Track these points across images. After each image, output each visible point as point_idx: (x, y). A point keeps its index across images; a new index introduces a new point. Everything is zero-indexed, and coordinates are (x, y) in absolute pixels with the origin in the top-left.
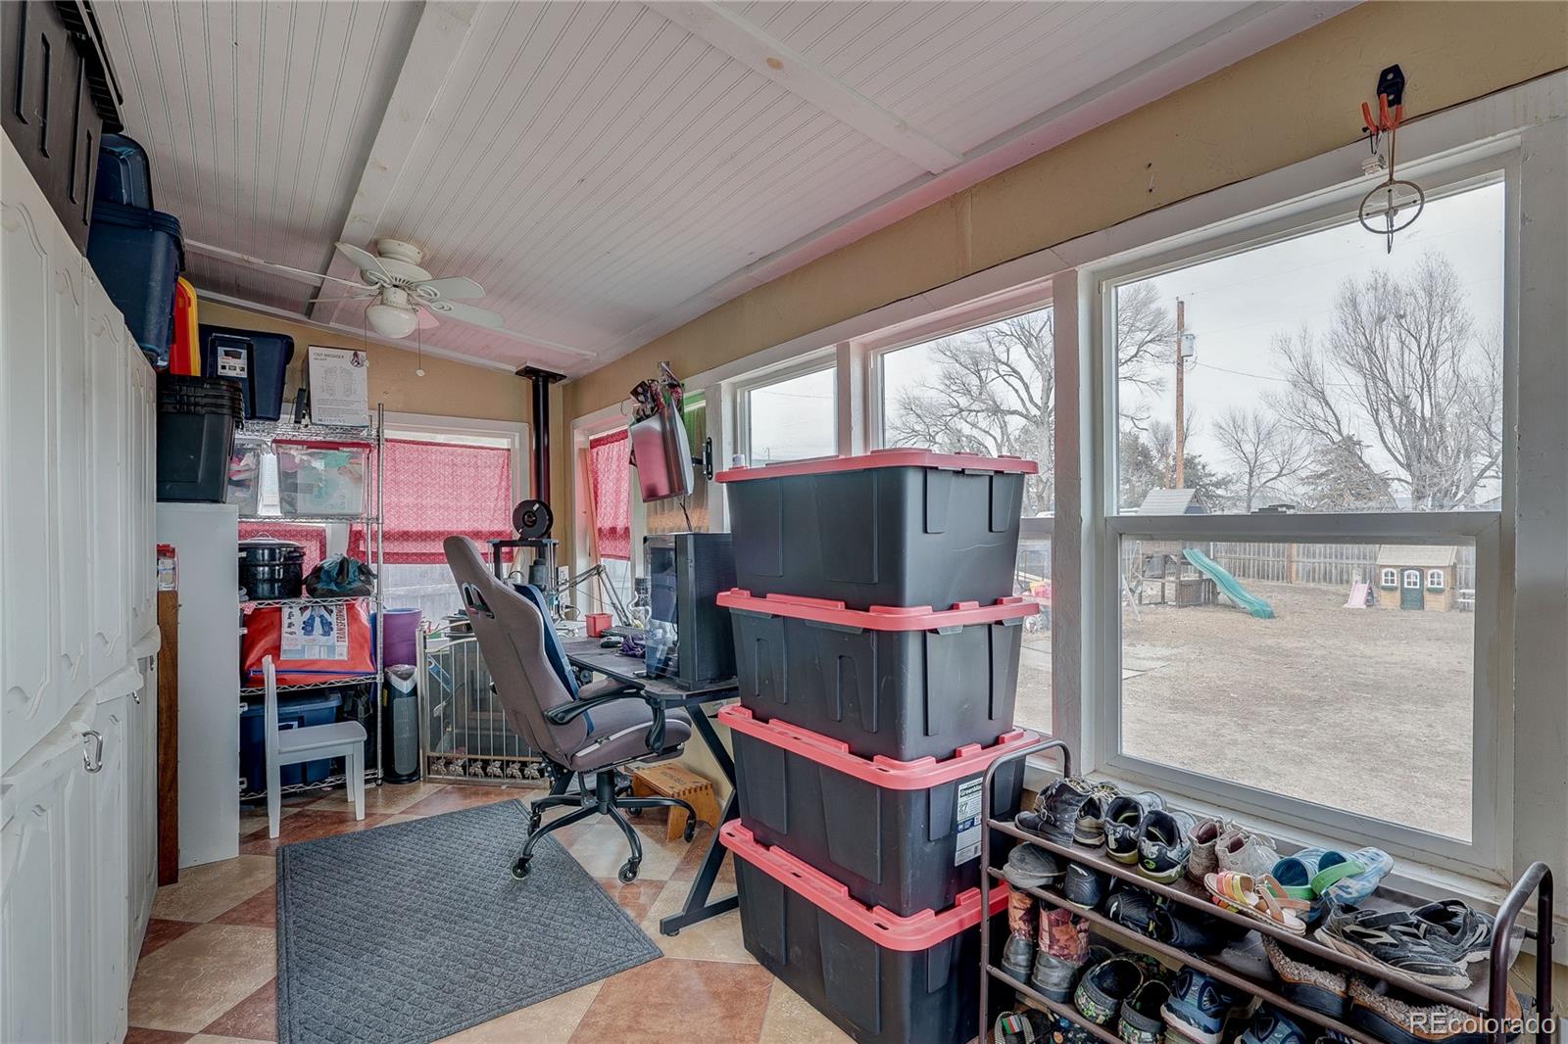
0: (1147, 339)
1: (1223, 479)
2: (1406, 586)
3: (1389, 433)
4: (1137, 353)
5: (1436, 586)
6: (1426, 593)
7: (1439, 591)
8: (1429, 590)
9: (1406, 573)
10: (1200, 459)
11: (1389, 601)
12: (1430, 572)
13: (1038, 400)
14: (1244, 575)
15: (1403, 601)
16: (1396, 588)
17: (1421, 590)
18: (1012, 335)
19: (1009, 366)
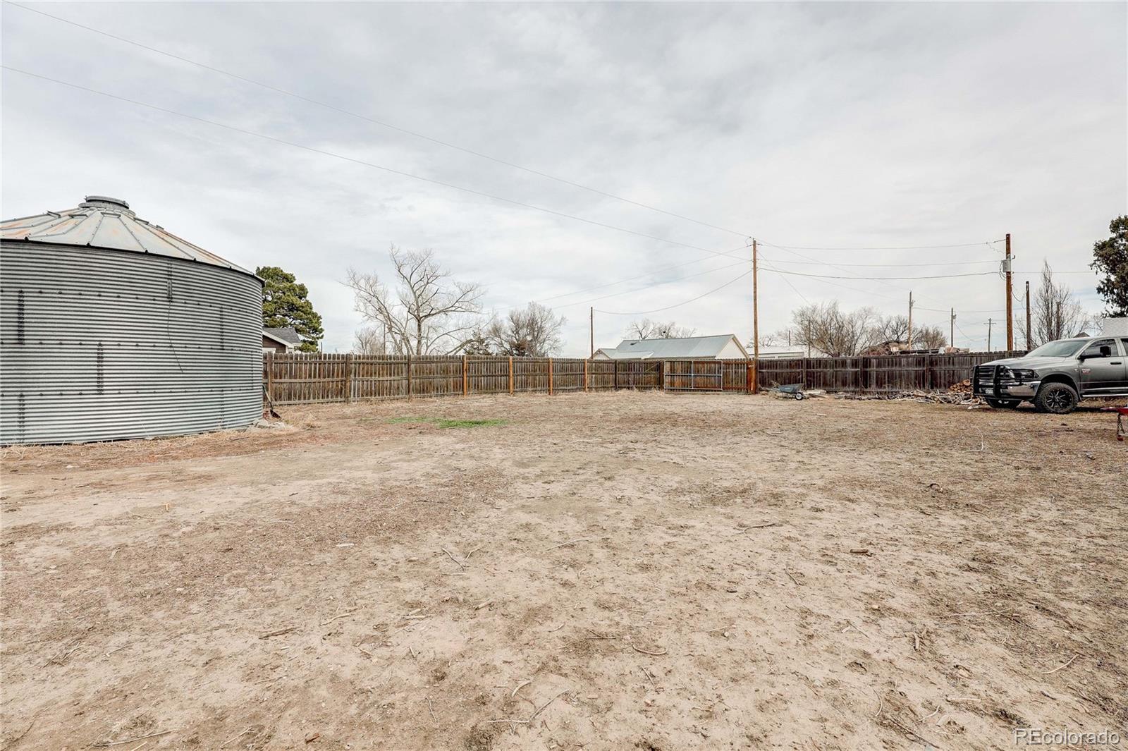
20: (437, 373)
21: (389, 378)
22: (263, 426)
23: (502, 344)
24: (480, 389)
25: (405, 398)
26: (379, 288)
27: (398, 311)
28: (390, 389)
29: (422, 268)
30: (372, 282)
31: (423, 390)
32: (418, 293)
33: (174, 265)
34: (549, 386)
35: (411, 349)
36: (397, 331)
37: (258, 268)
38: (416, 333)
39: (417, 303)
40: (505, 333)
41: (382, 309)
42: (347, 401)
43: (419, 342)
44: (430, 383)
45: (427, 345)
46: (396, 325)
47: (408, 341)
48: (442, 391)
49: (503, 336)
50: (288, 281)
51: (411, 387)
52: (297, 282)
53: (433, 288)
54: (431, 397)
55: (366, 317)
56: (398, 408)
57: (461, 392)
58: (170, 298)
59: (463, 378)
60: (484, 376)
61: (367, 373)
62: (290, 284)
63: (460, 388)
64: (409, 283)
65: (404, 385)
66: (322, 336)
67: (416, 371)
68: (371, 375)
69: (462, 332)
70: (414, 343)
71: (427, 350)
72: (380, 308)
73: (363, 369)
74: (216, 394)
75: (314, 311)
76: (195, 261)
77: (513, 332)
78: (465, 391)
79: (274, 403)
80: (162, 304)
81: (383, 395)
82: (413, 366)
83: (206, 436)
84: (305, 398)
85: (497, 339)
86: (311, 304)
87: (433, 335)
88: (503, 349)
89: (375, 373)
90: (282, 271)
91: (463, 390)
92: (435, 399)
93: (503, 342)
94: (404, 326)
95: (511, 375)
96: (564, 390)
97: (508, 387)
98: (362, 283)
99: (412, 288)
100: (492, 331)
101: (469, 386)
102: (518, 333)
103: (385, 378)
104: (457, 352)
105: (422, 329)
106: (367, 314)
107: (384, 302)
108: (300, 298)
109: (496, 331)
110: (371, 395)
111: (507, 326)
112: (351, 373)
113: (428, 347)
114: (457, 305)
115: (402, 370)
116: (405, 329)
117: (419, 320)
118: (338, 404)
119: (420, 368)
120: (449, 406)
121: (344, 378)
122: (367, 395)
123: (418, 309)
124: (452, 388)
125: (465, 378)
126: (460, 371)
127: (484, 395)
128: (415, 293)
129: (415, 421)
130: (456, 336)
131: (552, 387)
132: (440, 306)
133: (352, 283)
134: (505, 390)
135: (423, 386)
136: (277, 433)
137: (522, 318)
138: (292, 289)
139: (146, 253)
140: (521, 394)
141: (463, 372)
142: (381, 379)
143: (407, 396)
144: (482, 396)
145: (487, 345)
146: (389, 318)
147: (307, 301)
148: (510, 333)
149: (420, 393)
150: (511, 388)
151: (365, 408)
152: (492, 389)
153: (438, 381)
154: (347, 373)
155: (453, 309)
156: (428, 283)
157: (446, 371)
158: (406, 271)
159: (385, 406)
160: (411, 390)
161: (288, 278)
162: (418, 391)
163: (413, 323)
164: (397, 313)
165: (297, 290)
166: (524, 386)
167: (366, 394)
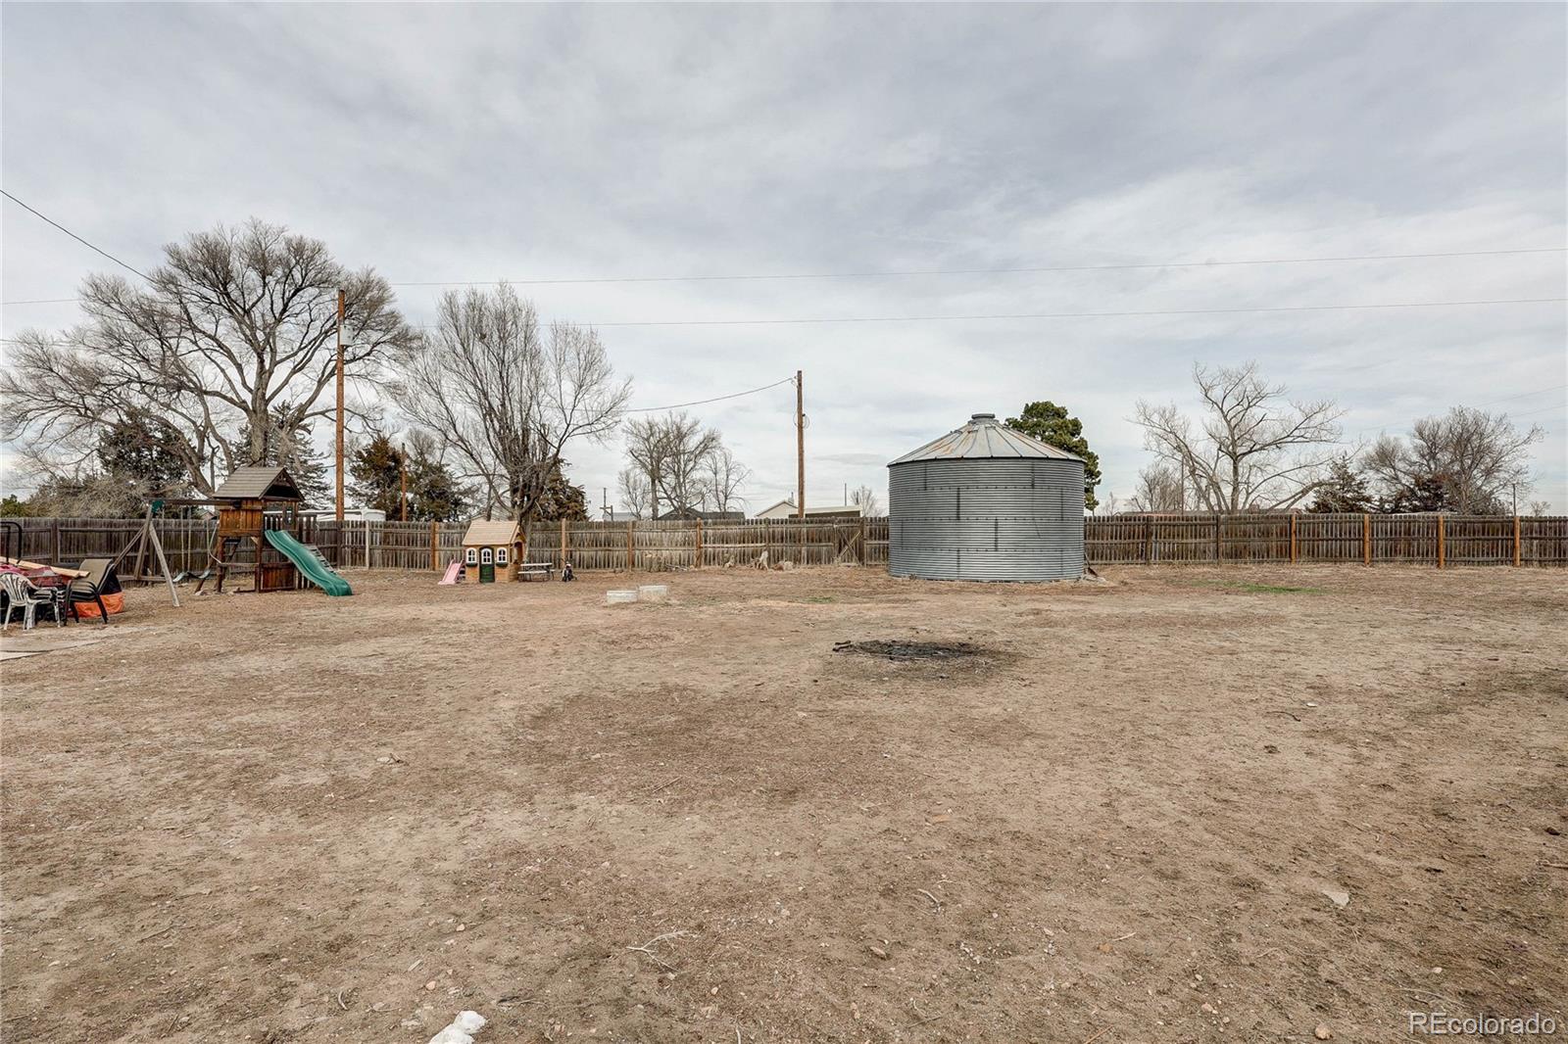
0: (382, 340)
1: (470, 488)
2: (483, 563)
3: (492, 434)
4: (371, 351)
5: (502, 561)
6: (496, 567)
7: (503, 566)
8: (498, 565)
9: (483, 551)
10: (447, 468)
11: (472, 575)
12: (499, 549)
13: (251, 384)
14: (396, 565)
15: (481, 576)
16: (476, 565)
17: (493, 565)
18: (220, 304)
19: (216, 341)
20: (1254, 535)
21: (1194, 541)
22: (1087, 580)
23: (1397, 479)
24: (1314, 556)
25: (1212, 563)
26: (1177, 422)
27: (1204, 448)
28: (1195, 553)
29: (1240, 388)
30: (1168, 417)
31: (1236, 555)
32: (1233, 423)
33: (1036, 462)
34: (1437, 556)
35: (1224, 500)
36: (1201, 473)
37: (1027, 405)
38: (1229, 476)
39: (1233, 436)
40: (1404, 459)
41: (1181, 447)
42: (1147, 563)
43: (1235, 489)
44: (1245, 547)
45: (1247, 492)
46: (1201, 465)
47: (1219, 488)
48: (1261, 556)
49: (1400, 465)
50: (1059, 416)
51: (1221, 550)
52: (1069, 417)
53: (1256, 412)
54: (1245, 563)
55: (1160, 457)
56: (1204, 572)
57: (1288, 559)
58: (1033, 486)
59: (1290, 541)
60: (1323, 540)
61: (1169, 535)
62: (1062, 421)
63: (1285, 554)
64: (1221, 409)
65: (1211, 549)
66: (1099, 481)
67: (1227, 533)
68: (1174, 538)
69: (1305, 471)
70: (1227, 491)
71: (1247, 498)
72: (1178, 446)
73: (1165, 530)
74: (1058, 554)
75: (1090, 450)
76: (1048, 458)
77: (1423, 456)
78: (1293, 557)
79: (1091, 562)
80: (1029, 490)
81: (1187, 558)
82: (1222, 527)
83: (1054, 583)
84: (1106, 559)
85: (1388, 471)
86: (1086, 442)
87: (1256, 478)
88: (1399, 486)
89: (1178, 535)
90: (1053, 405)
91: (1290, 557)
92: (1251, 565)
93: (1401, 475)
94: (1213, 467)
95: (1367, 538)
96: (1467, 563)
97: (1361, 554)
98: (1156, 418)
99: (1225, 417)
100: (1376, 457)
101: (1299, 552)
102: (1433, 456)
103: (1189, 541)
104: (1293, 503)
105: (1240, 470)
106: (1161, 453)
107: (1184, 437)
108: (1073, 435)
109: (1384, 457)
110: (1173, 559)
111: (1408, 445)
112: (1152, 534)
113: (1248, 494)
114: (1296, 433)
115: (1209, 531)
116: (1214, 471)
117: (1236, 459)
118: (1139, 566)
119: (1232, 530)
120: (1266, 574)
121: (1145, 540)
122: (1169, 558)
123: (1234, 443)
124: (1275, 554)
125: (1294, 542)
126: (1285, 533)
127: (1322, 564)
128: (1228, 422)
129: (1222, 586)
130: (1295, 478)
131: (1443, 557)
132: (1268, 438)
133: (1141, 419)
134: (1357, 559)
135: (1236, 551)
136: (1101, 585)
137: (1442, 432)
138: (1064, 426)
139: (1021, 457)
140: (1385, 565)
141: (1290, 534)
142: (1185, 541)
143: (1216, 561)
144: (1318, 566)
145: (1361, 483)
146: (1192, 458)
147: (1082, 439)
148: (1415, 458)
149: (1231, 558)
150: (1367, 556)
151: (1169, 572)
152: (1335, 557)
153: (1256, 543)
154: (1147, 535)
155: (1290, 439)
156: (1249, 407)
157: (1267, 533)
158: (1217, 394)
159: (1189, 570)
160: (1220, 554)
161: (1060, 413)
162: (1229, 556)
163: (1226, 463)
164: (1203, 451)
165: (1070, 425)
166: (1390, 554)
167: (1169, 556)
